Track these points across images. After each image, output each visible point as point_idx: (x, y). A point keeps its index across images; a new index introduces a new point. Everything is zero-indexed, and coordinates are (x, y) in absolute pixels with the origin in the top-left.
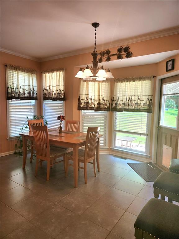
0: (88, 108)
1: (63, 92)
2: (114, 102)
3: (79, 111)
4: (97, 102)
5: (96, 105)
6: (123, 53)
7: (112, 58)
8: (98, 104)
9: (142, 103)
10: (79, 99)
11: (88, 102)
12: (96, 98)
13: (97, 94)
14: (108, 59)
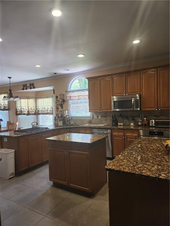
0: (22, 114)
1: (7, 106)
2: (37, 110)
3: (16, 116)
4: (27, 110)
5: (27, 112)
6: (32, 86)
7: (28, 88)
8: (28, 111)
9: (49, 110)
10: (16, 109)
11: (21, 111)
12: (27, 108)
13: (27, 106)
14: (26, 89)
